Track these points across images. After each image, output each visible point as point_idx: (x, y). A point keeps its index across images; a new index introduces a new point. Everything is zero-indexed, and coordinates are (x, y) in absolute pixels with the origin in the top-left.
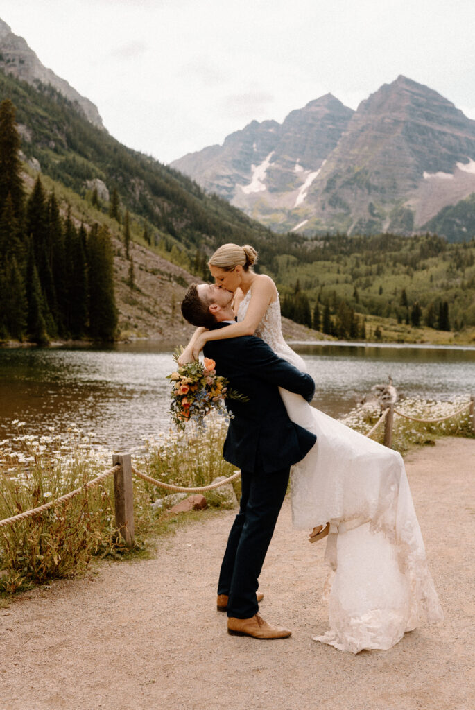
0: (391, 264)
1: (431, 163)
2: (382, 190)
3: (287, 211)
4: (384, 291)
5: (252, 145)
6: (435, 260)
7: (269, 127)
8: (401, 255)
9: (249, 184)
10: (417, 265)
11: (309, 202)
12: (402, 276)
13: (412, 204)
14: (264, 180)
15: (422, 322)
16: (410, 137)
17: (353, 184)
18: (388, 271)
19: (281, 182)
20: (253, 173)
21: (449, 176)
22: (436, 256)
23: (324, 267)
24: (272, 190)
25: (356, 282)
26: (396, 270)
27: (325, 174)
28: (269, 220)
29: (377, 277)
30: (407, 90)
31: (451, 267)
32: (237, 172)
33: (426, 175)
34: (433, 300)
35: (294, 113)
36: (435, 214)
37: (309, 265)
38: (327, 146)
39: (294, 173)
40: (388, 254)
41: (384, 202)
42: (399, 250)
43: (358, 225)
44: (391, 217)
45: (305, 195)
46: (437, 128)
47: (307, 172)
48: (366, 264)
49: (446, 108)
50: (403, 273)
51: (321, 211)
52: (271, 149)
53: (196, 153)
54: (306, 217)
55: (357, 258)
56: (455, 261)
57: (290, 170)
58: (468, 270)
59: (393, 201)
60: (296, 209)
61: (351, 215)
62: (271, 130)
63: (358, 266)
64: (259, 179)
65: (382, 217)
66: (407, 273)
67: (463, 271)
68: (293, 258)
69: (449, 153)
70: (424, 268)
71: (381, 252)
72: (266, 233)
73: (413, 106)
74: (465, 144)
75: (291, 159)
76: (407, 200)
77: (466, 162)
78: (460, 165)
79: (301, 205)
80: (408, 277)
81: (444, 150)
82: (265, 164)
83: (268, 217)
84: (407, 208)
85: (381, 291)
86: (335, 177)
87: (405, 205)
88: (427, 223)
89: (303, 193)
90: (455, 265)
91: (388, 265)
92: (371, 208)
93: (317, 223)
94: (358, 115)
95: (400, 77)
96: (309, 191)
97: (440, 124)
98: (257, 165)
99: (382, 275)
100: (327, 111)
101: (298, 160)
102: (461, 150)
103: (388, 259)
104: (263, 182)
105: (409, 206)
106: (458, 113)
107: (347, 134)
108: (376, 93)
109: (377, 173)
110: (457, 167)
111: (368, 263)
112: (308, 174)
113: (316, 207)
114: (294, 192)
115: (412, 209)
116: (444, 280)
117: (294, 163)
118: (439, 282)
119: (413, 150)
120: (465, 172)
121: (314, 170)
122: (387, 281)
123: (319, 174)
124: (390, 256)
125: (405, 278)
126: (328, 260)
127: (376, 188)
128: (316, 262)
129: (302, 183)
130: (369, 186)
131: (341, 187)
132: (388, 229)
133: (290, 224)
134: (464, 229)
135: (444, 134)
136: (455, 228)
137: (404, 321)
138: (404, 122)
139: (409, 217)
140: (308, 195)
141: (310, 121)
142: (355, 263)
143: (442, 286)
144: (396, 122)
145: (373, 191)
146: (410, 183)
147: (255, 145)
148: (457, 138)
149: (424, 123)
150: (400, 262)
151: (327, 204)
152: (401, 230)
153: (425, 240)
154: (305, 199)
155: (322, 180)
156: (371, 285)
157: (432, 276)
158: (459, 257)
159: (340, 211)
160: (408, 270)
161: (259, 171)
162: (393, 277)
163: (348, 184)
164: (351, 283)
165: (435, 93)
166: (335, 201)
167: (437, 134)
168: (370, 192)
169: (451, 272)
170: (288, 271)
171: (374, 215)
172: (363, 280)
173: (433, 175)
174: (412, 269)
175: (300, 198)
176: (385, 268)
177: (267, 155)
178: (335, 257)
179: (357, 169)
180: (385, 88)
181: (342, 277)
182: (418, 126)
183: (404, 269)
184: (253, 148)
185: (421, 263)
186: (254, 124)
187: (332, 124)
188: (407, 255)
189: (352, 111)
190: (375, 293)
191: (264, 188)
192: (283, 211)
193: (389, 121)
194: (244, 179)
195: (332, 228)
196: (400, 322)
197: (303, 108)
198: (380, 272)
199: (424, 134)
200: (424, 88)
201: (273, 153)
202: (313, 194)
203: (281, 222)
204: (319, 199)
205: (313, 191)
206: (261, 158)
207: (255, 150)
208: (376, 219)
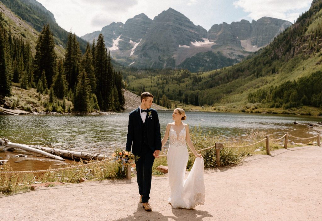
0: (171, 80)
1: (182, 41)
2: (164, 51)
3: (127, 58)
4: (170, 90)
5: (113, 31)
6: (187, 79)
7: (120, 25)
8: (175, 77)
9: (112, 47)
10: (181, 81)
11: (136, 55)
12: (176, 85)
13: (175, 56)
14: (118, 45)
15: (189, 102)
16: (174, 31)
17: (152, 48)
18: (171, 83)
19: (124, 46)
20: (113, 42)
21: (188, 47)
22: (188, 77)
23: (146, 81)
24: (120, 49)
25: (158, 86)
26: (173, 82)
27: (142, 44)
28: (120, 61)
29: (166, 85)
30: (173, 14)
31: (193, 82)
32: (107, 42)
33: (180, 46)
34: (190, 94)
35: (129, 20)
36: (183, 61)
37: (140, 80)
38: (142, 33)
39: (130, 43)
40: (170, 76)
41: (164, 56)
42: (174, 75)
43: (154, 64)
44: (167, 61)
45: (134, 52)
46: (184, 28)
47: (134, 43)
48: (162, 80)
49: (187, 21)
50: (176, 84)
51: (140, 58)
52: (120, 34)
53: (91, 34)
54: (134, 60)
55: (158, 77)
56: (195, 79)
57: (128, 42)
58: (200, 83)
59: (167, 55)
60: (131, 57)
61: (152, 60)
62: (120, 26)
63: (158, 80)
64: (116, 45)
65: (163, 61)
66: (177, 83)
67: (198, 83)
68: (134, 77)
69: (188, 38)
70: (184, 82)
71: (167, 75)
72: (122, 67)
73: (175, 19)
74: (194, 35)
75: (129, 38)
76: (173, 55)
77: (194, 42)
78: (192, 43)
79: (132, 55)
80: (178, 85)
81: (186, 37)
82: (118, 39)
83: (119, 60)
84: (173, 58)
85: (168, 90)
86: (146, 45)
87: (172, 57)
88: (180, 64)
89: (133, 51)
90: (195, 81)
91: (170, 80)
92: (159, 58)
93: (139, 63)
94: (154, 22)
95: (170, 8)
96: (135, 50)
97: (185, 27)
98: (115, 39)
99: (168, 84)
100: (142, 20)
101: (131, 38)
102: (192, 37)
103: (170, 78)
104: (117, 46)
105: (173, 57)
106: (191, 23)
107: (150, 29)
108: (161, 14)
109: (162, 44)
110: (191, 44)
111: (162, 79)
112: (135, 44)
113: (138, 57)
114: (130, 50)
115: (175, 59)
116: (191, 87)
117: (129, 39)
118: (189, 87)
119: (175, 37)
120: (194, 45)
121: (137, 42)
122: (170, 87)
123: (139, 44)
124: (171, 77)
125: (177, 85)
126: (147, 78)
127: (161, 50)
128: (143, 79)
129: (133, 47)
130: (158, 49)
131: (148, 49)
132: (166, 66)
133: (129, 63)
134: (194, 67)
135: (186, 30)
136: (191, 67)
137: (182, 102)
138: (171, 26)
139: (174, 61)
140: (135, 52)
141: (136, 24)
142: (157, 79)
143: (191, 89)
144: (169, 25)
145: (160, 51)
146: (174, 48)
147: (114, 32)
148: (191, 32)
149: (179, 26)
150: (174, 79)
151: (142, 56)
152: (171, 66)
153: (183, 71)
154: (134, 53)
155: (140, 46)
156: (164, 88)
157: (187, 85)
158: (196, 78)
159: (147, 59)
160: (178, 82)
161: (116, 42)
162: (172, 85)
163: (151, 48)
164: (157, 87)
165: (183, 15)
166: (145, 55)
167: (183, 30)
168: (159, 52)
169: (194, 84)
170: (133, 82)
171: (161, 61)
172: (161, 85)
173: (182, 46)
174: (179, 82)
175: (132, 53)
176: (169, 82)
177: (119, 36)
178: (150, 77)
179: (154, 43)
180: (164, 12)
181: (153, 84)
182: (177, 27)
183: (176, 82)
184: (113, 33)
185: (182, 80)
186: (114, 23)
187: (143, 25)
188: (177, 77)
189: (151, 20)
190: (166, 91)
191: (117, 48)
192: (125, 58)
193: (166, 25)
194: (110, 45)
195: (144, 65)
196: (181, 102)
197: (133, 18)
198: (167, 83)
199: (179, 31)
200: (179, 13)
201: (121, 35)
202: (137, 52)
203: (124, 62)
204: (139, 54)
205: (137, 51)
206: (116, 37)
207: (114, 34)
208: (162, 62)
